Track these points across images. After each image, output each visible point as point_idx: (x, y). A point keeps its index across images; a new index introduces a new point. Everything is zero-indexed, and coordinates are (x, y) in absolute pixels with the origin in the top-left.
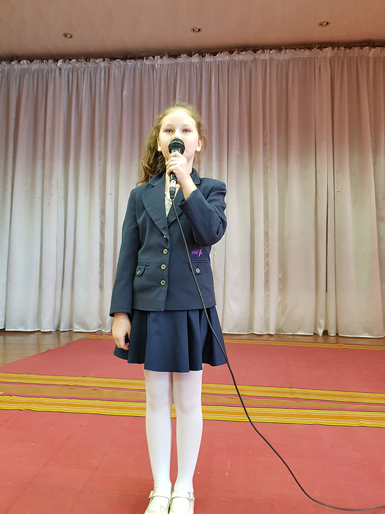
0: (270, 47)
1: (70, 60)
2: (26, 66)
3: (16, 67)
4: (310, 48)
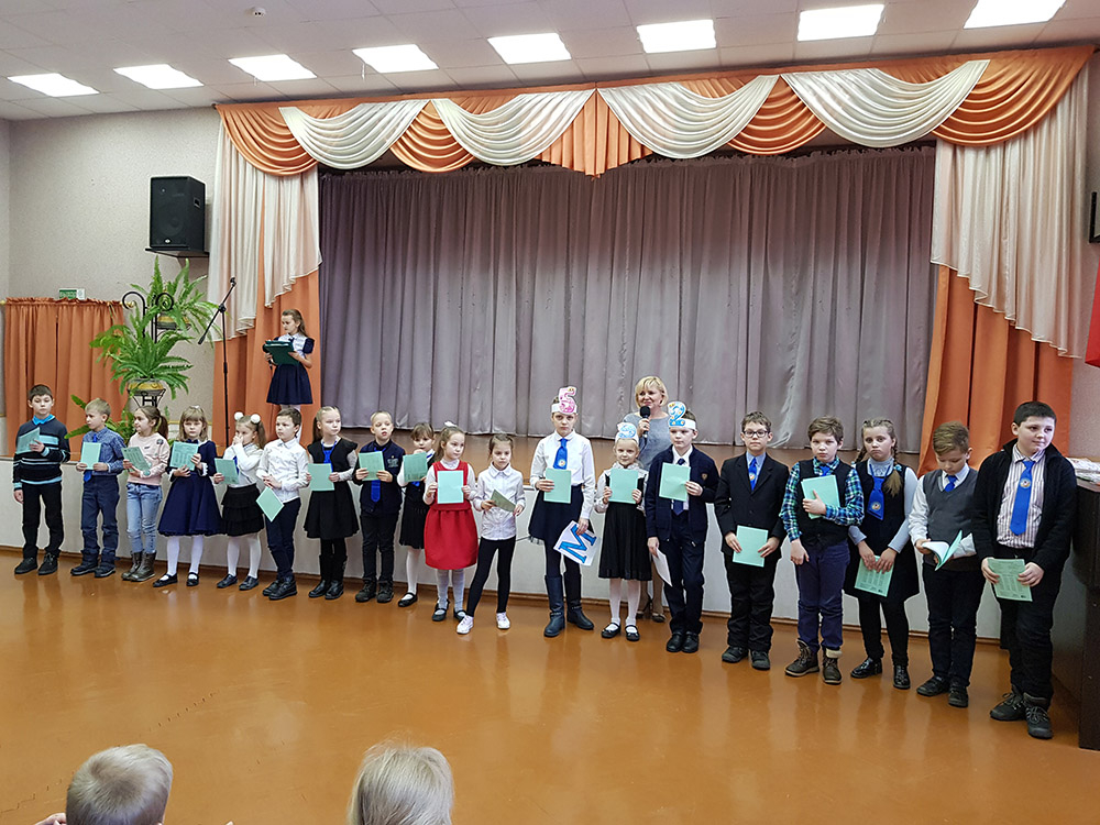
4: (730, 157)
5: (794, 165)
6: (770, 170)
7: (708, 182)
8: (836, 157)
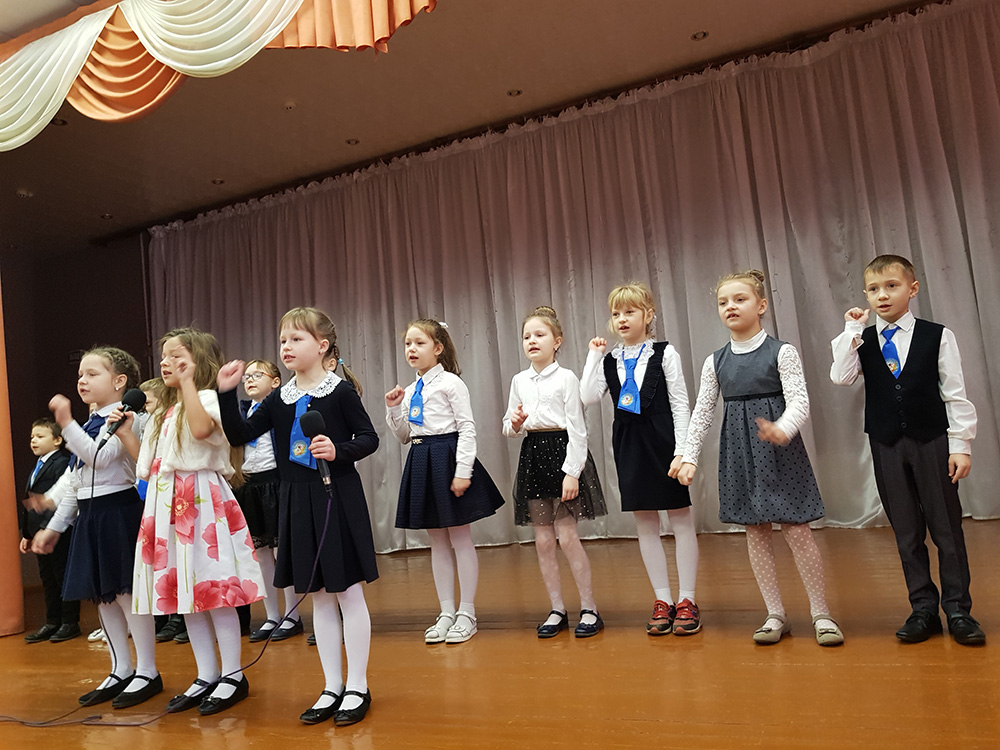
0: (637, 84)
1: (367, 168)
2: (316, 190)
3: (304, 193)
4: (700, 71)
5: (806, 61)
6: (767, 78)
7: (674, 116)
8: (873, 31)
